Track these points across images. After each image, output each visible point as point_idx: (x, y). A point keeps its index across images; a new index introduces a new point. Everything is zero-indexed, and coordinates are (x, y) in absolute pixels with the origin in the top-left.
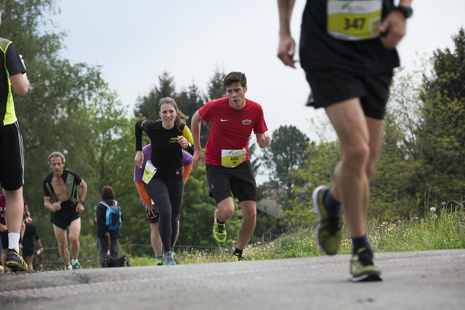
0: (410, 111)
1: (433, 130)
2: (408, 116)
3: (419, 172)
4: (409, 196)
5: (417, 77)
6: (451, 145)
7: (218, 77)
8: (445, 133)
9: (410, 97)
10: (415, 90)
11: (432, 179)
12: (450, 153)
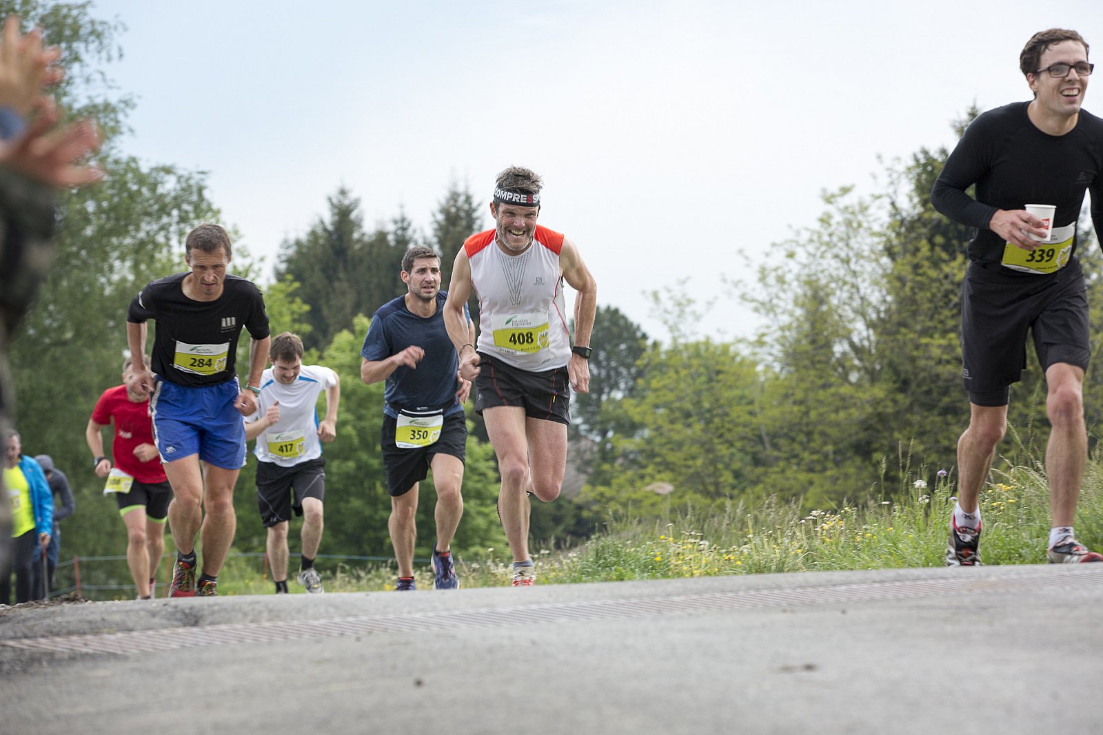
0: (864, 281)
1: (910, 321)
2: (858, 290)
3: (880, 409)
4: (858, 460)
5: (880, 208)
6: (948, 353)
7: (456, 201)
8: (935, 328)
9: (863, 251)
10: (874, 234)
11: (908, 424)
12: (946, 371)
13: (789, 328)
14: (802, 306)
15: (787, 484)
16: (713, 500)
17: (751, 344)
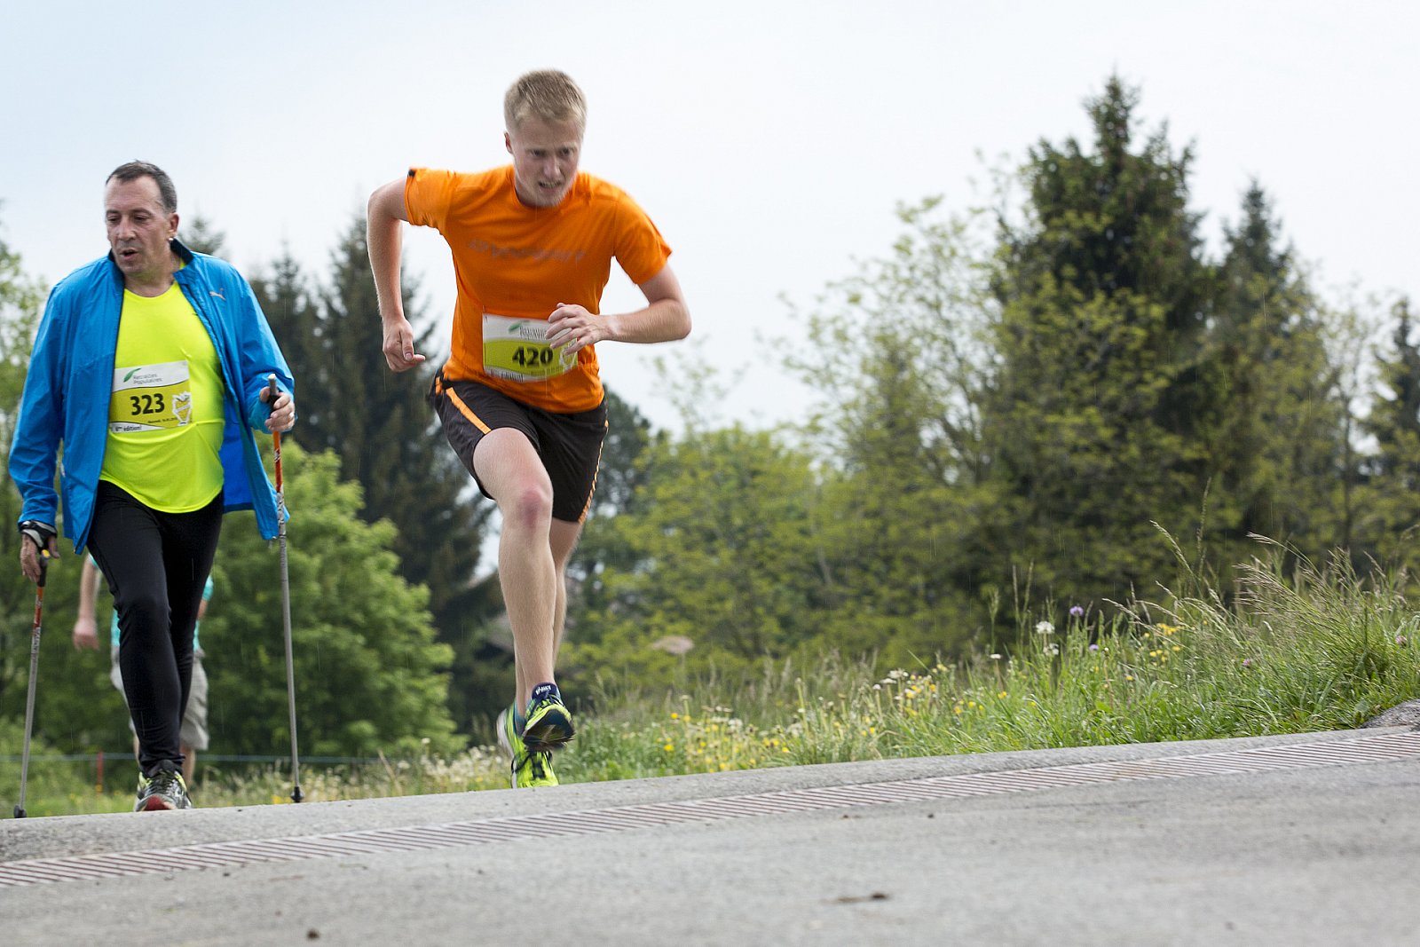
0: (962, 334)
1: (1030, 391)
2: (953, 347)
3: (990, 520)
4: (960, 596)
5: (982, 227)
6: (1086, 437)
8: (1067, 401)
9: (960, 291)
10: (974, 266)
11: (1032, 541)
12: (1083, 462)
13: (855, 405)
14: (874, 373)
15: (857, 634)
16: (751, 659)
17: (799, 430)
